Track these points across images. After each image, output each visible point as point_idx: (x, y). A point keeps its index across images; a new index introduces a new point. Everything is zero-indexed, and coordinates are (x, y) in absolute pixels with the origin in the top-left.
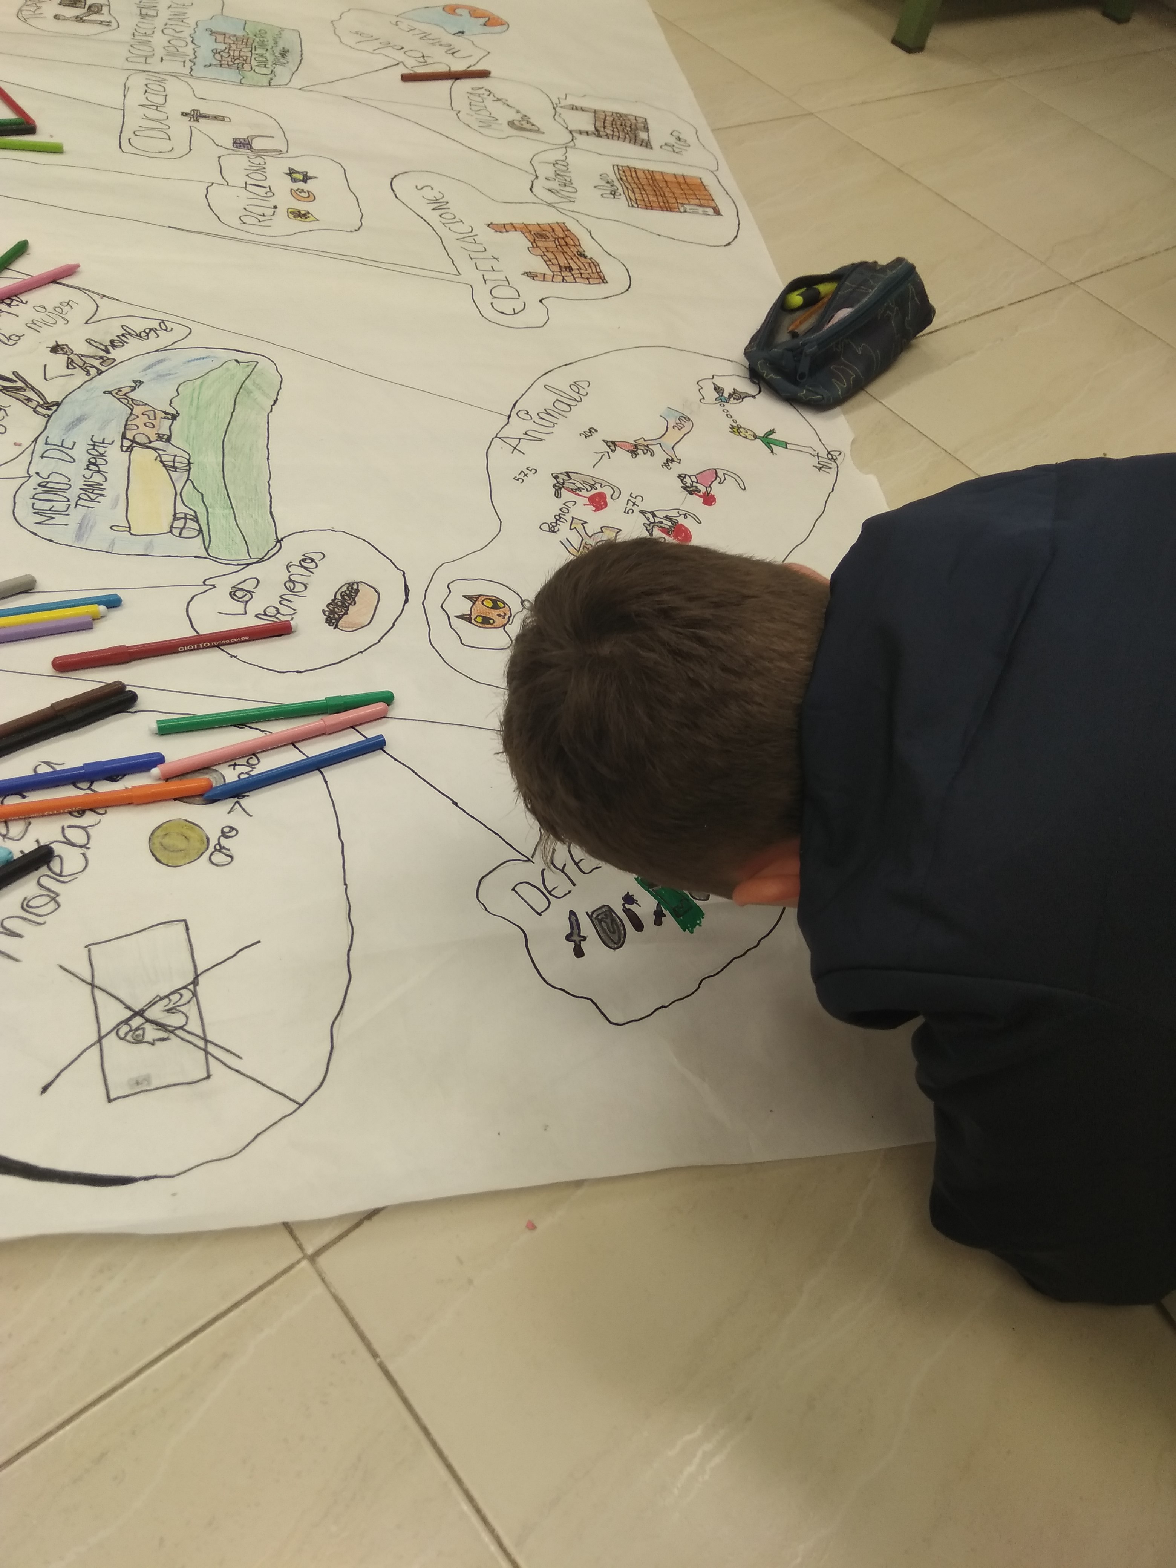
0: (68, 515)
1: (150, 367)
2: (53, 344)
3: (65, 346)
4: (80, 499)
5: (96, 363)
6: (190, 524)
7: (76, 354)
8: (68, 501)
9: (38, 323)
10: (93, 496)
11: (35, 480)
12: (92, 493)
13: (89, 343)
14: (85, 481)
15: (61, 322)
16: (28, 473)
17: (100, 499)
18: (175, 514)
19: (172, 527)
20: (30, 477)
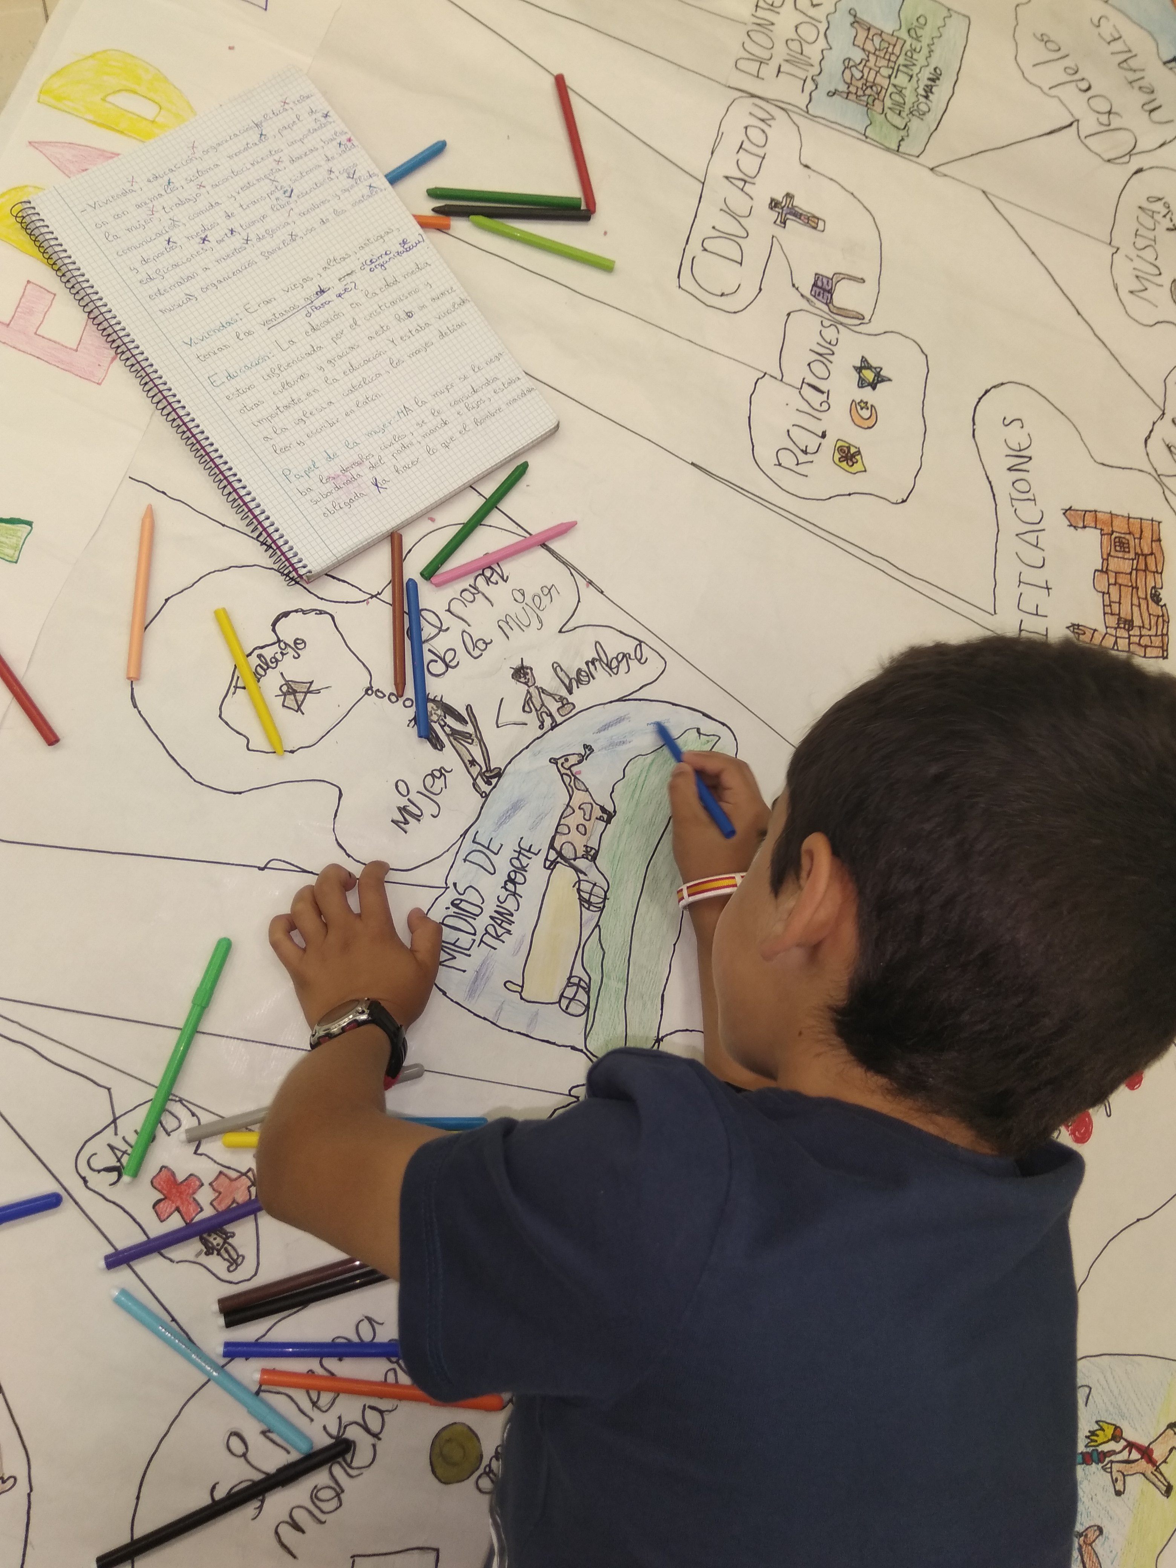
0: (469, 956)
1: (606, 727)
2: (517, 664)
3: (529, 671)
4: (487, 932)
5: (553, 706)
6: (582, 996)
7: (537, 687)
8: (474, 934)
9: (511, 623)
10: (500, 931)
11: (451, 895)
12: (500, 925)
13: (555, 670)
14: (498, 906)
15: (535, 623)
16: (446, 883)
17: (505, 937)
18: (571, 977)
19: (562, 996)
20: (447, 888)
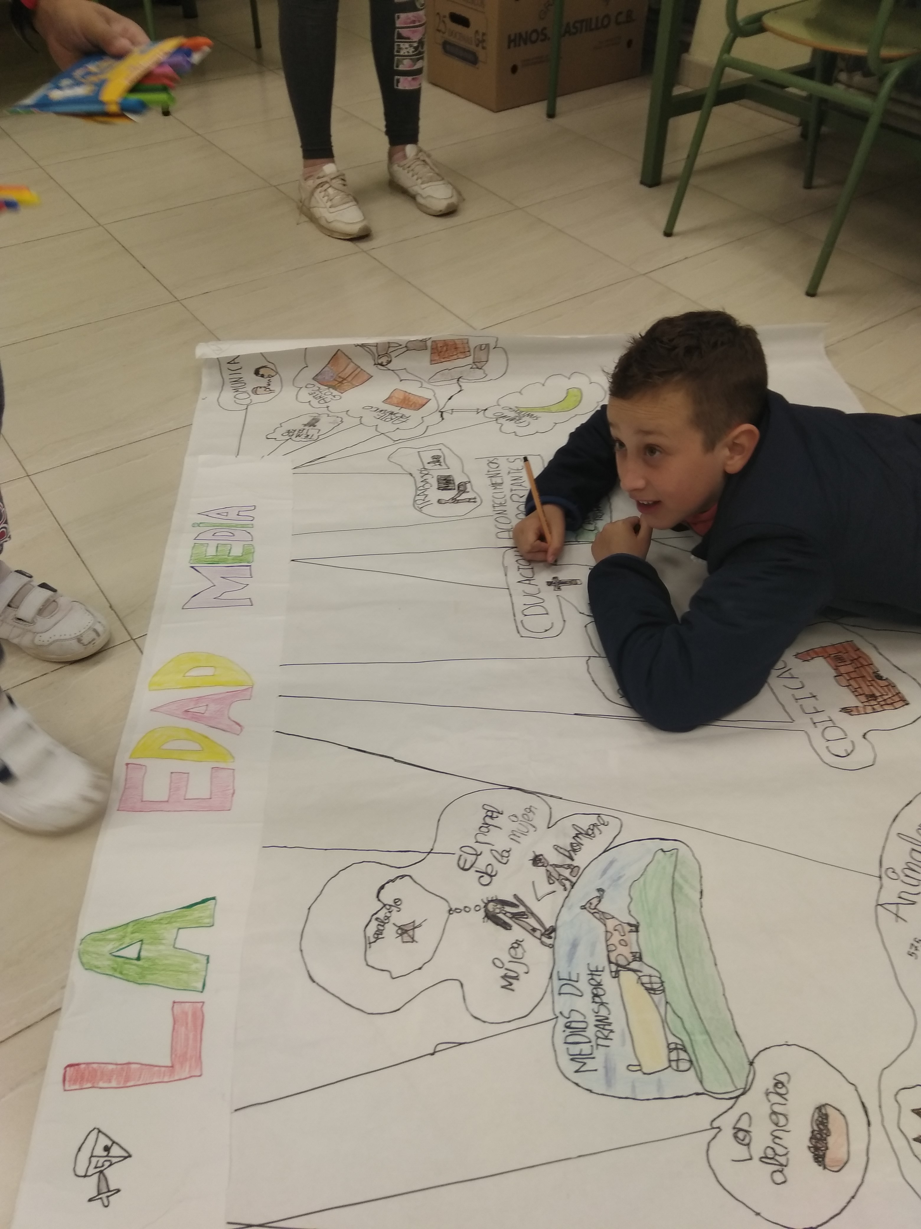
0: (594, 1058)
1: (605, 872)
2: (532, 856)
3: (541, 857)
4: (598, 1038)
5: (566, 873)
6: (683, 1055)
7: (551, 865)
8: (590, 1042)
9: (517, 834)
10: (606, 1033)
11: (562, 1021)
12: (603, 1029)
13: (557, 850)
14: (596, 1016)
15: (532, 829)
16: (555, 1015)
17: (611, 1036)
18: (669, 1045)
19: (670, 1061)
20: (557, 1017)
